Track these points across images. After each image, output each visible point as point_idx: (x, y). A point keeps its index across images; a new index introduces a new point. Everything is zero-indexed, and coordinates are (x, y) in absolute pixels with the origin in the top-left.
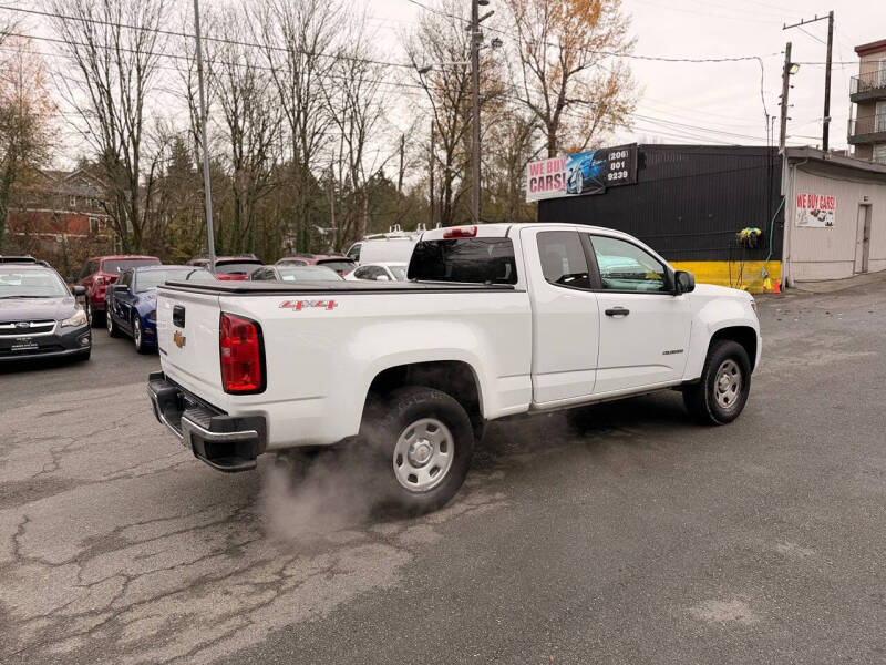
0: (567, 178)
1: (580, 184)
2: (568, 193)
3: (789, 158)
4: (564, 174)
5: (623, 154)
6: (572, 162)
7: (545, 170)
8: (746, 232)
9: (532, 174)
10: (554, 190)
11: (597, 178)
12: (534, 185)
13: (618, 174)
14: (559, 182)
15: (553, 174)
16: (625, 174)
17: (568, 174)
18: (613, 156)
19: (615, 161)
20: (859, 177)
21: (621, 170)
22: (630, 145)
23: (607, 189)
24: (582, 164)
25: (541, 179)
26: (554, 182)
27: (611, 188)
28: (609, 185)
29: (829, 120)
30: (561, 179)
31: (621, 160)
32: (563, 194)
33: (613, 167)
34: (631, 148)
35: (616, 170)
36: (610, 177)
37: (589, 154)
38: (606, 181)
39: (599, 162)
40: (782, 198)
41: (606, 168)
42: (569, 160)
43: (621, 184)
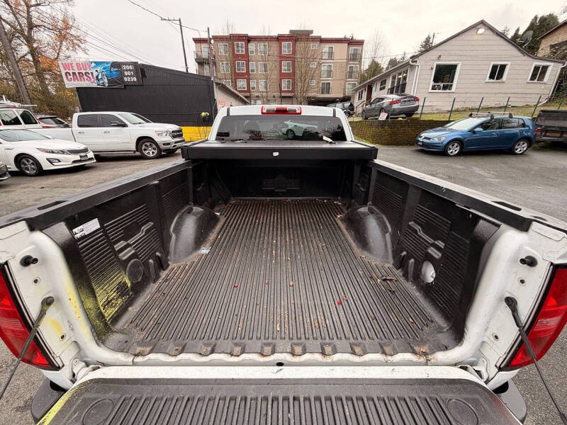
0: (95, 76)
1: (106, 81)
2: (98, 85)
3: (217, 83)
4: (92, 73)
5: (131, 67)
6: (95, 67)
7: (75, 68)
8: (203, 114)
9: (65, 69)
10: (87, 82)
11: (117, 78)
12: (69, 77)
13: (130, 78)
14: (90, 78)
15: (83, 72)
16: (135, 79)
17: (95, 74)
18: (125, 67)
19: (127, 70)
21: (131, 76)
22: (135, 63)
23: (125, 86)
24: (104, 69)
25: (74, 73)
26: (85, 77)
27: (127, 86)
28: (125, 84)
30: (90, 76)
31: (130, 70)
32: (95, 85)
33: (126, 73)
34: (135, 64)
35: (128, 76)
36: (126, 79)
37: (107, 63)
38: (123, 82)
39: (116, 69)
40: (215, 100)
41: (122, 74)
42: (93, 65)
43: (133, 85)
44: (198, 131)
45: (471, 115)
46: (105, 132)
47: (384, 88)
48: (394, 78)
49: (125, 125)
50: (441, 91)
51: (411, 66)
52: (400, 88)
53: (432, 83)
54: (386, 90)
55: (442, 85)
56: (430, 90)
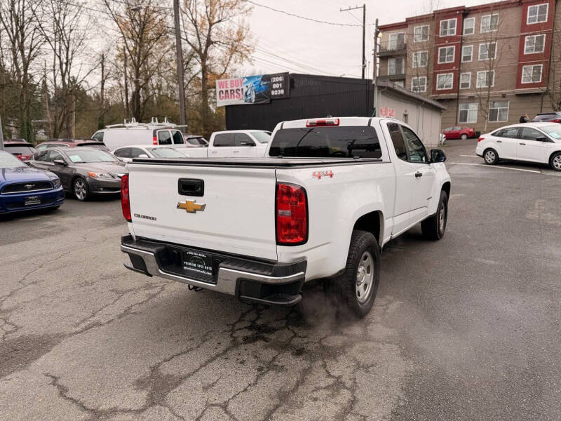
0: (244, 92)
1: (253, 96)
2: (246, 101)
3: (378, 86)
4: (242, 89)
5: (281, 79)
6: (247, 82)
7: (229, 85)
9: (220, 87)
10: (236, 99)
11: (264, 93)
12: (222, 95)
13: (277, 91)
14: (239, 94)
15: (235, 88)
16: (282, 92)
17: (245, 89)
18: (274, 80)
19: (276, 83)
20: (404, 99)
21: (280, 89)
22: (285, 73)
23: (271, 100)
24: (255, 83)
25: (227, 91)
26: (235, 94)
27: (273, 100)
28: (272, 98)
29: (365, 66)
30: (240, 92)
31: (279, 82)
32: (242, 102)
33: (275, 86)
34: (286, 75)
35: (277, 89)
36: (273, 93)
37: (258, 77)
38: (270, 95)
39: (265, 83)
40: (374, 109)
41: (270, 87)
42: (246, 80)
43: (280, 98)
46: (234, 152)
49: (253, 144)
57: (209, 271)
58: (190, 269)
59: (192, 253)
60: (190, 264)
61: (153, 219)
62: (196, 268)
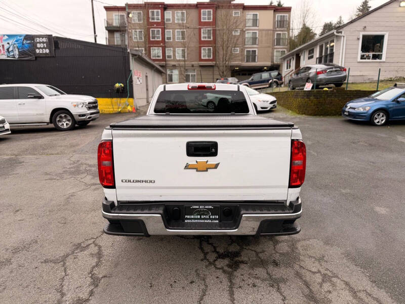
0: (6, 48)
1: (16, 52)
2: (8, 57)
3: (132, 54)
4: (3, 46)
5: (44, 40)
6: (7, 39)
8: (117, 85)
11: (29, 50)
13: (42, 50)
16: (48, 51)
17: (6, 46)
18: (38, 40)
19: (40, 43)
21: (44, 48)
23: (36, 58)
24: (16, 41)
27: (38, 57)
28: (37, 56)
31: (43, 43)
32: (4, 57)
33: (38, 45)
34: (49, 37)
35: (40, 48)
36: (37, 51)
37: (20, 36)
38: (35, 53)
39: (28, 42)
40: (130, 71)
41: (34, 46)
42: (6, 37)
43: (45, 56)
44: (110, 103)
45: (396, 85)
47: (312, 57)
48: (321, 47)
49: (41, 97)
50: (371, 60)
51: (337, 36)
52: (328, 58)
53: (360, 53)
54: (314, 60)
55: (371, 54)
56: (359, 60)
57: (215, 219)
58: (193, 221)
59: (197, 207)
60: (192, 217)
61: (151, 182)
62: (201, 219)
